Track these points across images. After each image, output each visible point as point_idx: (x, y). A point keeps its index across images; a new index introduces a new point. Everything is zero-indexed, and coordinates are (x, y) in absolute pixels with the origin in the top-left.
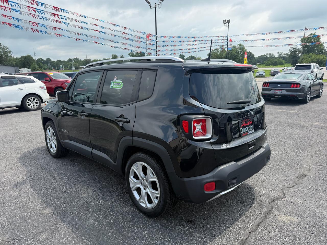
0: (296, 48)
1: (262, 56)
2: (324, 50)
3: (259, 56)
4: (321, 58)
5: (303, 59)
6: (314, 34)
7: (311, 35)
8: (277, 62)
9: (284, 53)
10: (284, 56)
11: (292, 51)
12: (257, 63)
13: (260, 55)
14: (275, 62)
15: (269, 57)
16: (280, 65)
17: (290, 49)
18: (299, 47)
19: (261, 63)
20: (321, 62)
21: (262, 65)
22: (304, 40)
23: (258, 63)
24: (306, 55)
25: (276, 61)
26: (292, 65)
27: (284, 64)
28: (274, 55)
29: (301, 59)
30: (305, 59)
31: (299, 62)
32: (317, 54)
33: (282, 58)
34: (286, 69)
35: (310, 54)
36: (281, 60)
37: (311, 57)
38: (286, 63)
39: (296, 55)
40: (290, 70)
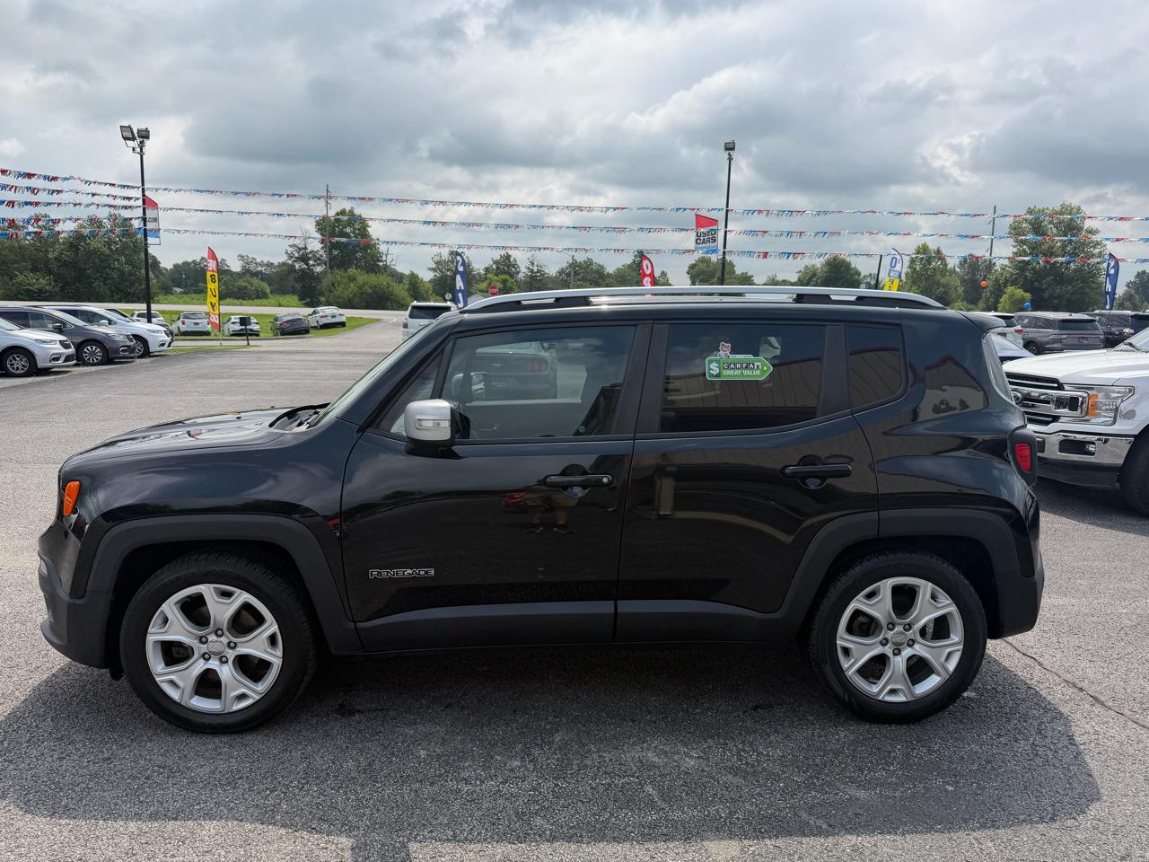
0: (306, 248)
1: (186, 264)
2: (382, 261)
3: (175, 262)
4: (382, 284)
5: (333, 285)
6: (351, 211)
7: (343, 212)
8: (246, 287)
9: (258, 261)
10: (259, 269)
11: (296, 255)
12: (175, 289)
13: (180, 262)
14: (240, 289)
16: (258, 297)
17: (290, 250)
18: (315, 245)
19: (189, 288)
20: (384, 296)
21: (193, 295)
22: (327, 227)
23: (178, 290)
24: (339, 273)
25: (244, 284)
26: (301, 300)
27: (270, 296)
28: (228, 263)
29: (326, 282)
30: (338, 285)
31: (322, 294)
32: (367, 272)
33: (256, 274)
34: (322, 314)
35: (349, 270)
36: (255, 281)
37: (355, 279)
38: (272, 293)
39: (309, 269)
40: (334, 317)
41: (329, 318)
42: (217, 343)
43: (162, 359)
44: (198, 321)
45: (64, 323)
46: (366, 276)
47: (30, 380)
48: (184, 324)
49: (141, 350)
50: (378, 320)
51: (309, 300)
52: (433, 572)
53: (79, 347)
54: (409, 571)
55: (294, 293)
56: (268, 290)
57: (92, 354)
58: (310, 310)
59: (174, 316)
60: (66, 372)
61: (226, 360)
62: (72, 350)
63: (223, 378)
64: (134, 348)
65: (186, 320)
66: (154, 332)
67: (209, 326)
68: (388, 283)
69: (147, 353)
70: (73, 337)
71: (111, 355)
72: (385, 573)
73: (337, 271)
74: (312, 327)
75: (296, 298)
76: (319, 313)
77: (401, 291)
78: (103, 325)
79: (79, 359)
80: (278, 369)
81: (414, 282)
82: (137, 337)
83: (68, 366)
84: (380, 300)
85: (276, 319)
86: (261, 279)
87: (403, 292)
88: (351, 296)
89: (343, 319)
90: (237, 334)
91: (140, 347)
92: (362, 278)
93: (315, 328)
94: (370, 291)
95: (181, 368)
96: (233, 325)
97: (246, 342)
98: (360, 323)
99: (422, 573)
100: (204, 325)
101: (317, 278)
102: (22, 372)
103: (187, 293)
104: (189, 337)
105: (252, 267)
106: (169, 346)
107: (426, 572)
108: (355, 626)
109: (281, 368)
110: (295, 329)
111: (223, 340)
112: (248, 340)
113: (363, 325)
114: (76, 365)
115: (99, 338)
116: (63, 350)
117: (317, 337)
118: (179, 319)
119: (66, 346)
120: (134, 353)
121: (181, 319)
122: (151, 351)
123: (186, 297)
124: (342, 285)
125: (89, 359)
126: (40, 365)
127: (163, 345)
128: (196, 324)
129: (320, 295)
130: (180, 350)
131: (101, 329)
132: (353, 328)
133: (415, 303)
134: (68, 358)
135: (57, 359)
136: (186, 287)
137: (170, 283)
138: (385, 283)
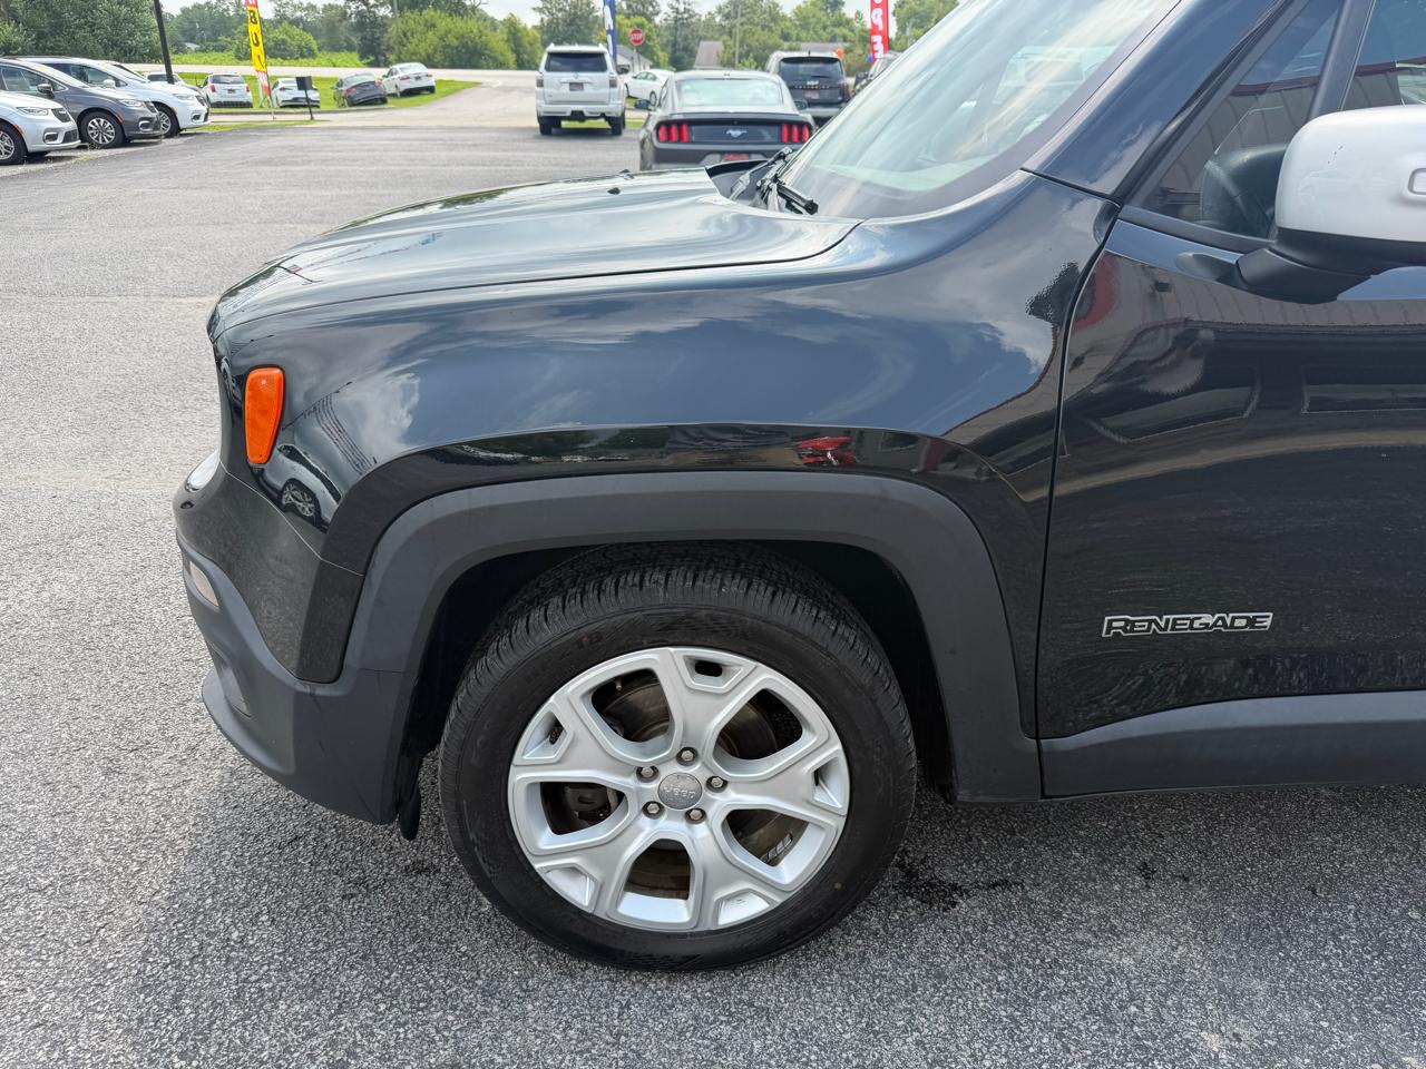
1: (197, 7)
4: (472, 32)
5: (405, 35)
8: (284, 41)
10: (298, 14)
12: (189, 45)
14: (276, 43)
15: (232, 14)
16: (303, 56)
19: (207, 43)
20: (476, 50)
21: (215, 55)
23: (193, 46)
24: (412, 17)
25: (281, 37)
26: (362, 58)
27: (317, 52)
29: (393, 31)
30: (412, 35)
31: (390, 49)
32: (451, 15)
33: (296, 22)
34: (401, 74)
35: (425, 12)
36: (297, 31)
37: (433, 26)
38: (320, 49)
39: (370, 12)
40: (418, 78)
41: (413, 80)
42: (269, 118)
43: (201, 138)
44: (234, 87)
45: (53, 83)
46: (449, 20)
47: (20, 169)
48: (214, 90)
49: (168, 123)
50: (476, 84)
51: (372, 58)
52: (1268, 623)
53: (81, 119)
54: (1208, 619)
55: (350, 48)
56: (315, 46)
57: (101, 130)
58: (385, 71)
59: (199, 80)
60: (70, 158)
61: (290, 140)
62: (71, 125)
63: (296, 164)
64: (158, 123)
65: (216, 85)
66: (181, 97)
67: (250, 94)
68: (480, 31)
69: (176, 131)
70: (71, 106)
71: (126, 134)
72: (1142, 623)
73: (409, 14)
74: (389, 95)
75: (355, 56)
76: (397, 73)
77: (498, 42)
78: (108, 86)
79: (83, 138)
80: (368, 150)
81: (513, 30)
82: (160, 105)
83: (70, 149)
84: (469, 55)
85: (340, 84)
86: (304, 30)
87: (501, 43)
88: (430, 51)
89: (431, 82)
90: (294, 105)
91: (165, 121)
92: (444, 22)
93: (394, 95)
94: (456, 43)
95: (231, 150)
96: (282, 93)
97: (308, 117)
98: (455, 88)
99: (1240, 623)
100: (242, 93)
101: (380, 24)
102: (6, 157)
103: (204, 51)
104: (224, 110)
105: (289, 12)
106: (206, 119)
107: (1251, 622)
108: (1039, 745)
109: (374, 150)
110: (368, 98)
111: (275, 113)
112: (311, 113)
113: (458, 90)
114: (79, 148)
115: (106, 106)
116: (59, 124)
117: (401, 107)
118: (206, 83)
119: (64, 118)
120: (158, 129)
121: (210, 84)
122: (182, 126)
123: (205, 56)
124: (418, 36)
125: (97, 139)
126: (32, 146)
127: (197, 117)
128: (231, 91)
129: (387, 50)
130: (222, 127)
131: (105, 92)
132: (446, 94)
133: (552, 48)
134: (68, 138)
135: (54, 138)
136: (202, 41)
137: (180, 38)
138: (475, 31)
